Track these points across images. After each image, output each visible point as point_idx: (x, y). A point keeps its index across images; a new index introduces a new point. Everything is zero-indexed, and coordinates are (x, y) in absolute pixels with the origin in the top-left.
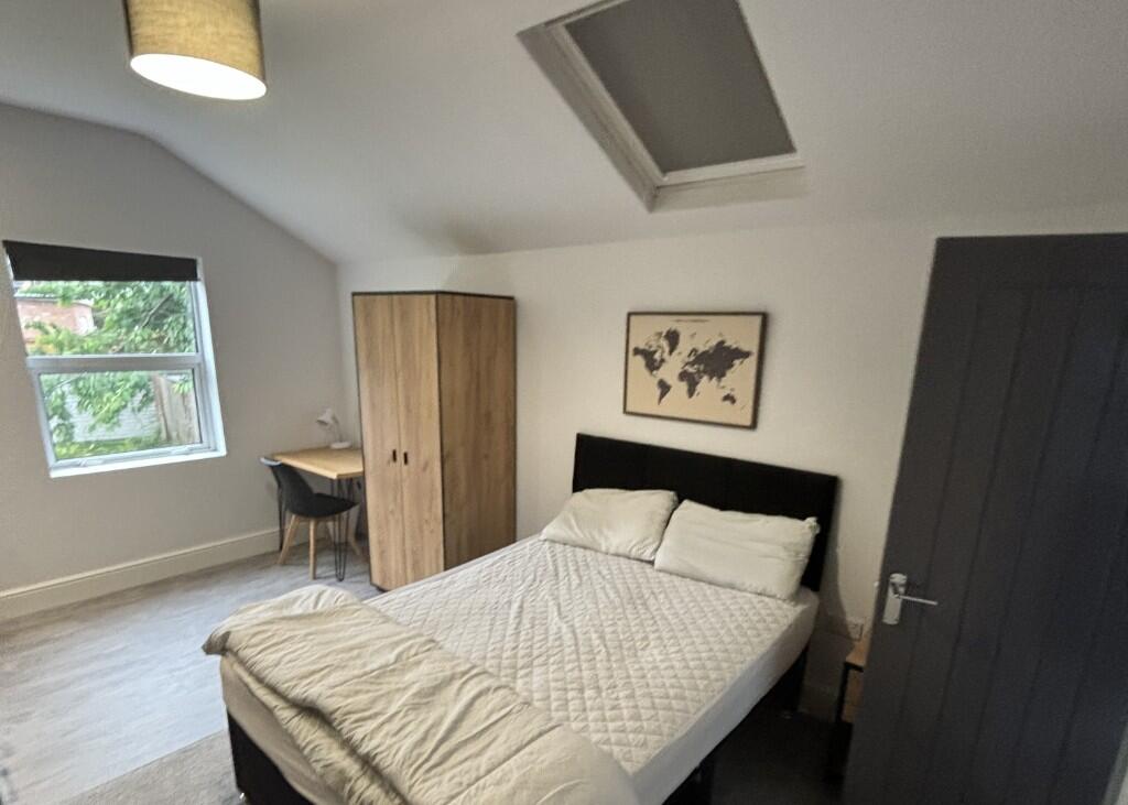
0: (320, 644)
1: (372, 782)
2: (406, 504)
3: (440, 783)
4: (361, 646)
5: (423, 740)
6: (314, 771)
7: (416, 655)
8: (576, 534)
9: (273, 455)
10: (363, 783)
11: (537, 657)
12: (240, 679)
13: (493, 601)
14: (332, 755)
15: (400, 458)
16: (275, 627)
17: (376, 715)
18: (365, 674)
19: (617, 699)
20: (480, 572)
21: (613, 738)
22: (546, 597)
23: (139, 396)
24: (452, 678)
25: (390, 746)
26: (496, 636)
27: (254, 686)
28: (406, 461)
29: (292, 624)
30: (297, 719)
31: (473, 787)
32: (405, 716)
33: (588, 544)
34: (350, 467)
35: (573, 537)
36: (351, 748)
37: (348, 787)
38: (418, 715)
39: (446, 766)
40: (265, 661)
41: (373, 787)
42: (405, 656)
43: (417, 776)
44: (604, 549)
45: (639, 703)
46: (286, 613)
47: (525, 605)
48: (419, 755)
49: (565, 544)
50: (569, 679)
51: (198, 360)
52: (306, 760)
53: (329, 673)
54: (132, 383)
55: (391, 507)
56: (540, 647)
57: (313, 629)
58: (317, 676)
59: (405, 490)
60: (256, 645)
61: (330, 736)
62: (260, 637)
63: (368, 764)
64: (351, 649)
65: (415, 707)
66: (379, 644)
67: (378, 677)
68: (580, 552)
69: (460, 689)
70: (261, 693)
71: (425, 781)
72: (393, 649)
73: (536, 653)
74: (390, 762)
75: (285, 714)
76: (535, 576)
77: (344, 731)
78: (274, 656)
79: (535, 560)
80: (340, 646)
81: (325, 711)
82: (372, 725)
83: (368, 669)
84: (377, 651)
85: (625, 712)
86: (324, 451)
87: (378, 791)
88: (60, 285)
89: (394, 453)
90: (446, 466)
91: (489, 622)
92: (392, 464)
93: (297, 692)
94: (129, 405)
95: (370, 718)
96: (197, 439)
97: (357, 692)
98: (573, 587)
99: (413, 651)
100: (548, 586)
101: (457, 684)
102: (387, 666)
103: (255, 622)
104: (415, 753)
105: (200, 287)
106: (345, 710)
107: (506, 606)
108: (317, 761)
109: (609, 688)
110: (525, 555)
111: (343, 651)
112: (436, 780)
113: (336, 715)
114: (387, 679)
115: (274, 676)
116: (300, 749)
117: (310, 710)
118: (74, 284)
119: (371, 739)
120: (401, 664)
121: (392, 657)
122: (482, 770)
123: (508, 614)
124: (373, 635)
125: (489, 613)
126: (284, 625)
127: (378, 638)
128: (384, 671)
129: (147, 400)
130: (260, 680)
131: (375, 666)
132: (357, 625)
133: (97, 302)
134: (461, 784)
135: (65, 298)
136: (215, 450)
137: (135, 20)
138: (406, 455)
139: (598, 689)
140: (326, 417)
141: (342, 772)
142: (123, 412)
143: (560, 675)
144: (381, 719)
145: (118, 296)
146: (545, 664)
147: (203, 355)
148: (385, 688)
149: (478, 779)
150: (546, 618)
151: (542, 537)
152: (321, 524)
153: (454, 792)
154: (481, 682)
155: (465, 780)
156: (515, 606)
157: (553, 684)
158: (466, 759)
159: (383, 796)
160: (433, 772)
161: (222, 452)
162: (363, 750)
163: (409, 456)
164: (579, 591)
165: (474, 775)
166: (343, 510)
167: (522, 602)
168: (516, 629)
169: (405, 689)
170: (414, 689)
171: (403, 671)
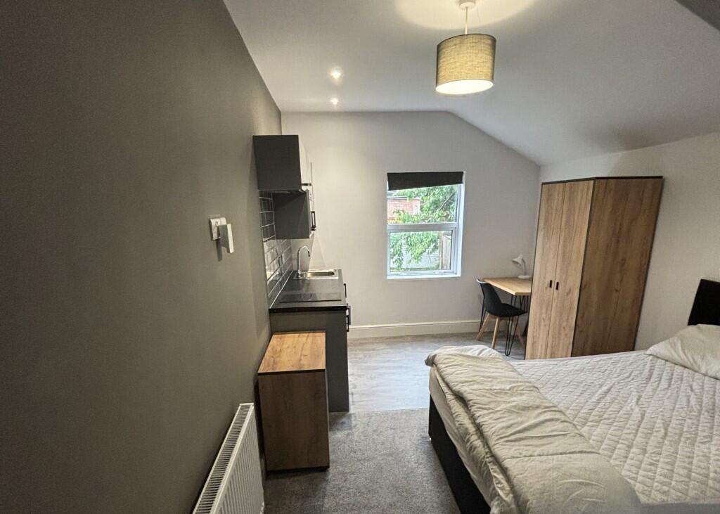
0: (474, 370)
1: (479, 438)
2: (553, 314)
3: (510, 449)
4: (495, 378)
5: (508, 427)
6: (455, 425)
7: (523, 390)
8: (679, 356)
9: (484, 279)
10: (474, 438)
11: (605, 419)
12: (436, 377)
13: (589, 381)
14: (464, 420)
15: (554, 285)
16: (455, 358)
17: (490, 409)
18: (491, 390)
19: (658, 461)
20: (588, 363)
21: (640, 478)
22: (632, 389)
23: (432, 246)
24: (538, 407)
25: (491, 424)
26: (582, 399)
27: (440, 381)
28: (557, 288)
29: (464, 359)
30: (453, 401)
31: (527, 458)
32: (503, 414)
33: (688, 364)
34: (524, 290)
35: (676, 356)
36: (473, 418)
37: (468, 437)
38: (510, 416)
39: (517, 443)
40: (447, 371)
41: (479, 441)
42: (515, 389)
43: (499, 441)
44: (703, 371)
45: (675, 471)
46: (463, 353)
47: (612, 390)
48: (504, 433)
49: (667, 361)
50: (623, 437)
51: (456, 226)
52: (453, 420)
53: (474, 384)
54: (430, 239)
55: (544, 316)
56: (610, 415)
57: (473, 363)
58: (468, 384)
59: (554, 305)
60: (444, 364)
61: (466, 412)
62: (448, 360)
63: (479, 428)
64: (490, 377)
65: (510, 411)
66: (504, 379)
67: (496, 393)
68: (678, 369)
69: (541, 413)
70: (443, 385)
71: (502, 445)
72: (511, 384)
73: (606, 416)
74: (487, 430)
75: (450, 397)
76: (630, 375)
77: (472, 410)
78: (451, 370)
79: (635, 365)
80: (482, 374)
81: (466, 399)
82: (485, 412)
83: (494, 388)
84: (502, 382)
85: (659, 470)
86: (514, 279)
87: (481, 443)
88: (408, 191)
89: (551, 281)
90: (582, 293)
91: (580, 392)
92: (549, 288)
93: (456, 388)
94: (427, 251)
95: (485, 409)
96: (449, 267)
97: (484, 396)
98: (659, 389)
99: (521, 388)
100: (636, 384)
101: (539, 411)
102: (504, 390)
103: (448, 353)
104: (501, 431)
105: (463, 186)
106: (476, 401)
107: (598, 386)
108: (458, 421)
109: (653, 453)
110: (628, 361)
111: (483, 377)
112: (508, 447)
113: (471, 402)
114: (501, 396)
115: (449, 379)
116: (452, 414)
117: (460, 398)
118: (414, 190)
119: (483, 417)
120: (511, 392)
121: (508, 387)
122: (536, 454)
123: (597, 391)
124: (503, 375)
125: (583, 387)
126: (460, 358)
127: (505, 377)
128: (502, 392)
129: (436, 247)
130: (443, 379)
131: (498, 388)
132: (496, 368)
133: (423, 199)
134: (521, 454)
135: (410, 197)
136: (456, 274)
137: (439, 70)
138: (558, 283)
139: (644, 451)
140: (518, 260)
141: (467, 429)
142: (424, 254)
143: (618, 433)
144: (490, 411)
145: (432, 194)
146: (610, 424)
147: (458, 224)
148: (499, 399)
149: (531, 456)
150: (626, 401)
151: (648, 352)
152: (503, 321)
153: (515, 456)
154: (555, 415)
155: (524, 453)
156: (605, 388)
157: (609, 436)
158: (529, 445)
159: (482, 446)
160: (509, 443)
161: (459, 275)
162: (478, 421)
163: (560, 284)
164: (663, 392)
165: (529, 453)
166: (515, 315)
167: (611, 387)
168: (598, 400)
169: (509, 402)
170: (514, 404)
171: (512, 395)
